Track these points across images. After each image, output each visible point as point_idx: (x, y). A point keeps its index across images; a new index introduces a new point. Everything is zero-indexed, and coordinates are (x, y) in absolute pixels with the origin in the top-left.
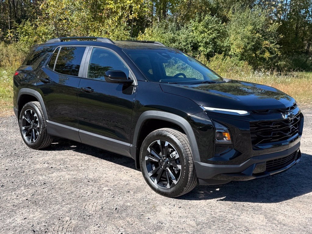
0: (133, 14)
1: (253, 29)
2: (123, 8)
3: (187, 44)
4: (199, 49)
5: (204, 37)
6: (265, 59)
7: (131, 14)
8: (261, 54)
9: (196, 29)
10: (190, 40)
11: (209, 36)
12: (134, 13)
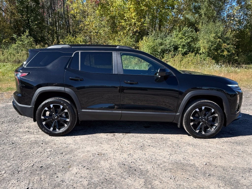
3: (171, 46)
4: (178, 50)
5: (182, 42)
6: (224, 56)
7: (135, 28)
8: (221, 52)
9: (177, 36)
10: (172, 43)
11: (185, 41)
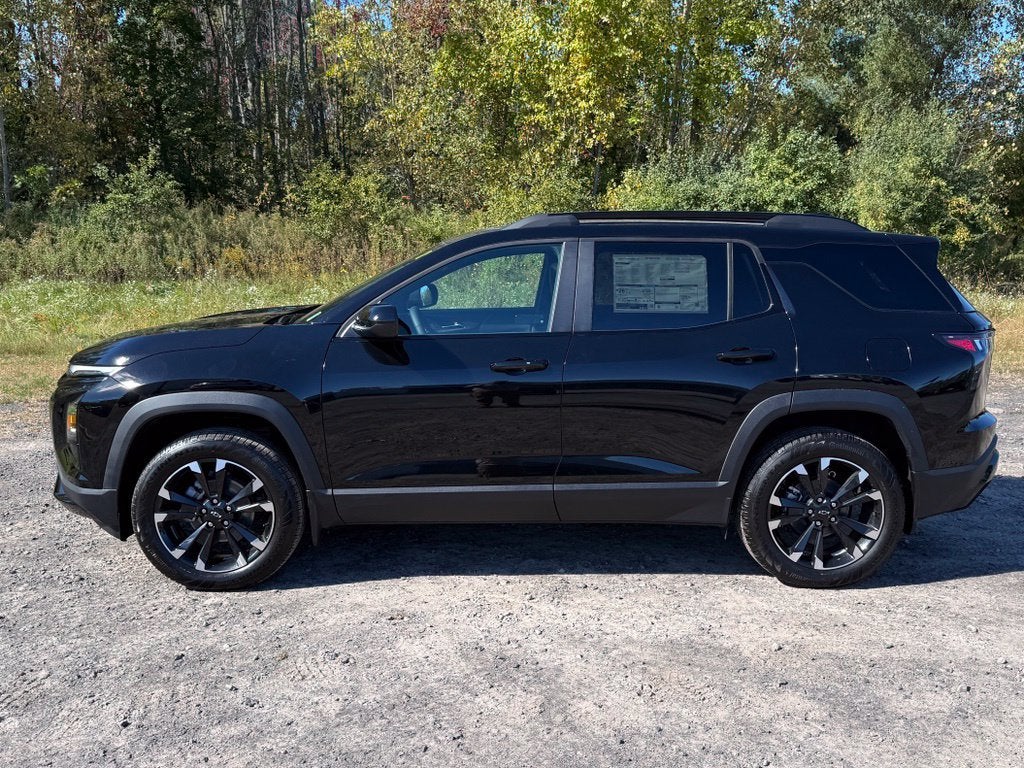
0: (594, 136)
1: (922, 166)
2: (571, 121)
6: (955, 247)
7: (590, 136)
8: (942, 232)
9: (760, 168)
10: (742, 197)
11: (796, 185)
12: (597, 133)
